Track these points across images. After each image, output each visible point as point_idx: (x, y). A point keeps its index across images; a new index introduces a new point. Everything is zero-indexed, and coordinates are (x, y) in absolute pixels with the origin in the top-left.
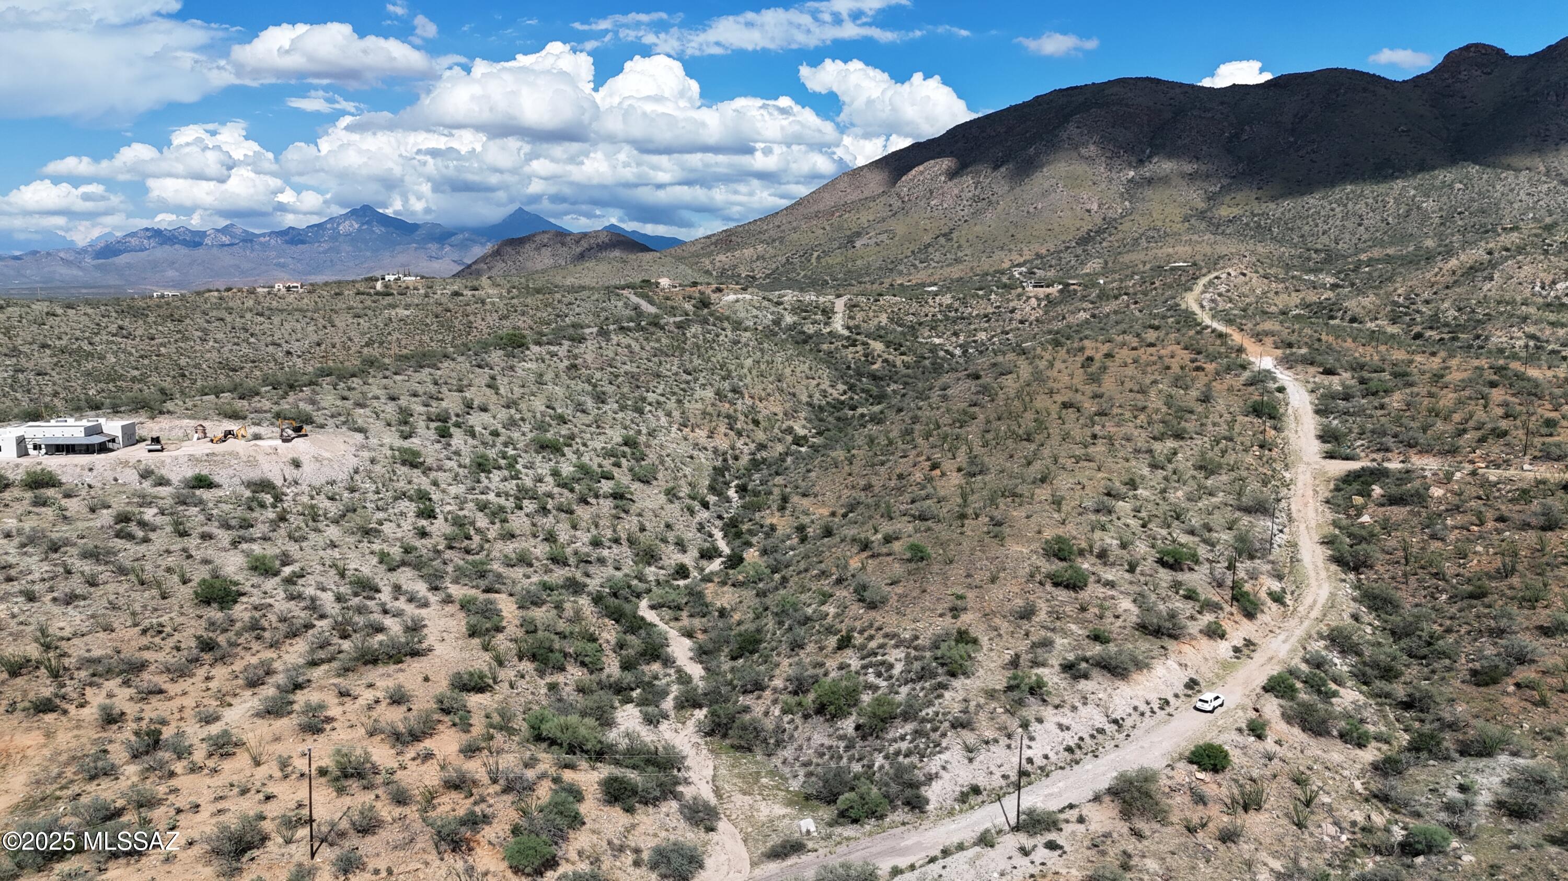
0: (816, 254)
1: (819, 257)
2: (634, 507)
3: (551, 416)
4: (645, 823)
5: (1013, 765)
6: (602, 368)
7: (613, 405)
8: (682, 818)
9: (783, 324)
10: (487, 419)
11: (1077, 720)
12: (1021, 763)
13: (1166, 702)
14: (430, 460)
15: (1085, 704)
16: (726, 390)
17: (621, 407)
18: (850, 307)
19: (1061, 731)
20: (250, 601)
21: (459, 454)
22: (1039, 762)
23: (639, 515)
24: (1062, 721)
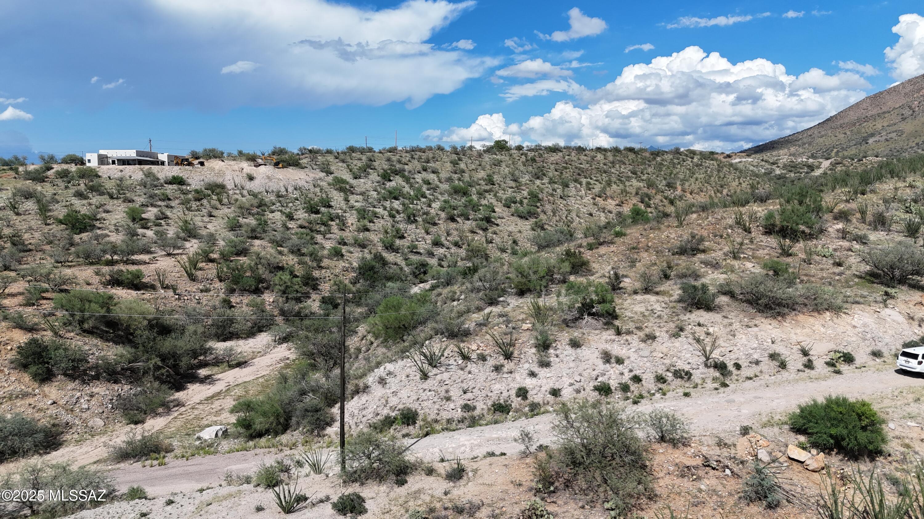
0: (835, 150)
1: (838, 151)
2: (495, 228)
3: (485, 180)
4: (45, 396)
5: (490, 394)
6: (557, 164)
7: (546, 180)
8: (112, 403)
9: (773, 175)
10: (432, 177)
11: (646, 353)
12: (505, 394)
13: (848, 359)
14: (358, 190)
15: (676, 335)
16: (662, 185)
17: (552, 182)
18: (834, 165)
19: (605, 363)
20: (99, 232)
21: (385, 189)
22: (535, 397)
23: (495, 233)
24: (616, 350)
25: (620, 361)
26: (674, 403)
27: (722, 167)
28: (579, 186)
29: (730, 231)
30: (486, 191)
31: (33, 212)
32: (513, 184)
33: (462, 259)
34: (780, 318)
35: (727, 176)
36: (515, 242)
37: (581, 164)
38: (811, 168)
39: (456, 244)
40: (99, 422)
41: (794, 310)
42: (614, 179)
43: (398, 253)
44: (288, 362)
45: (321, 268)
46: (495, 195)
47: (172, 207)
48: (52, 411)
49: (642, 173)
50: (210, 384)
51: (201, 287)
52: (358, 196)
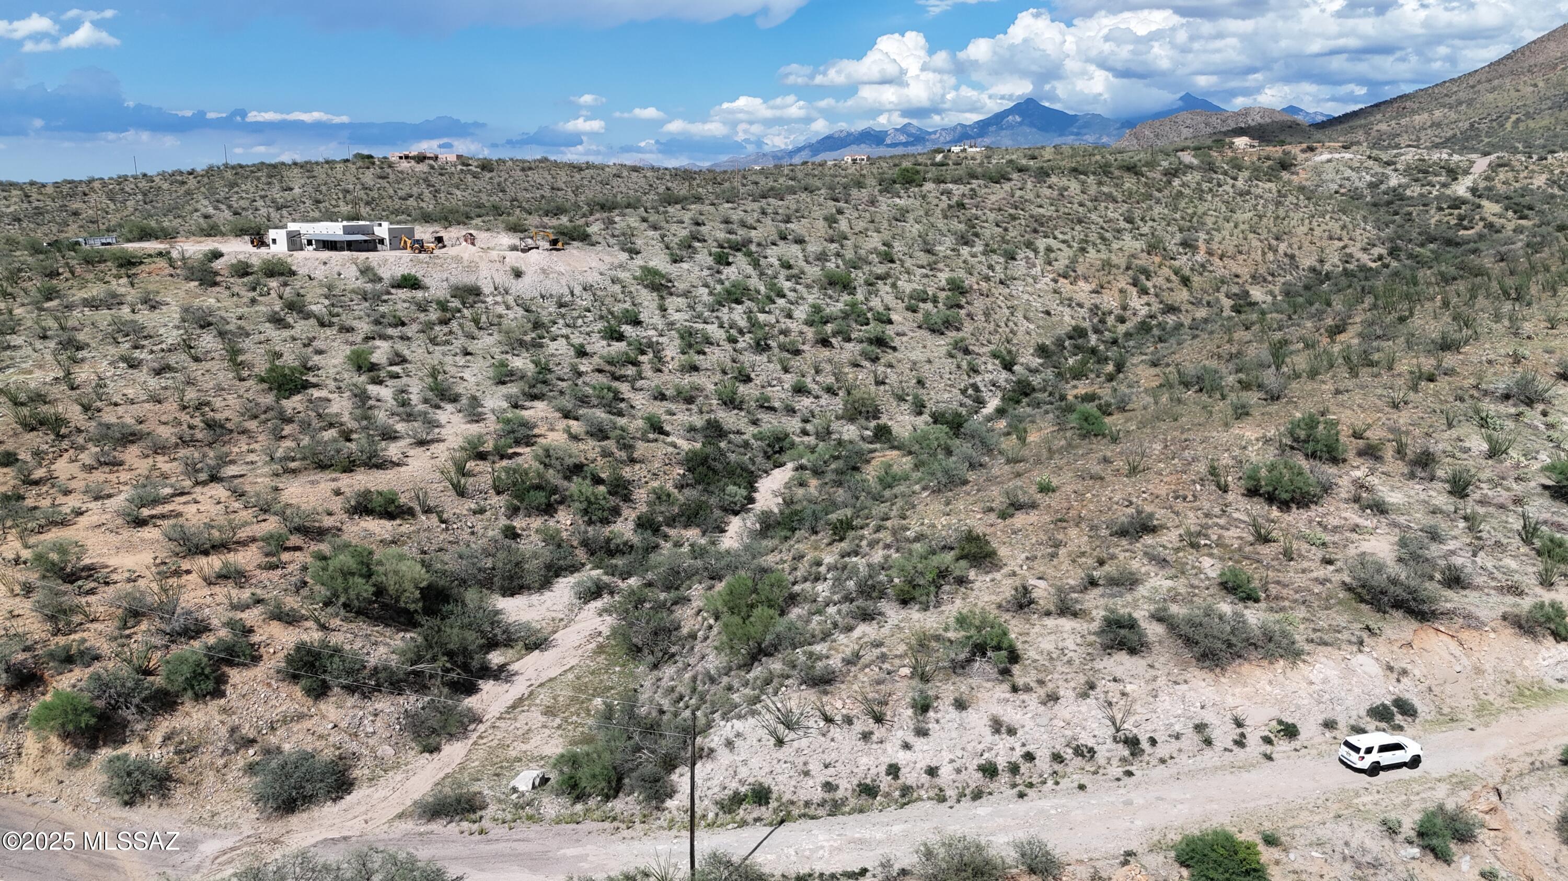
0: (1514, 117)
2: (890, 356)
3: (879, 254)
4: (323, 717)
5: (855, 770)
6: (1000, 210)
7: (979, 248)
8: (399, 723)
9: (1383, 187)
10: (793, 251)
11: (1044, 721)
12: (873, 771)
13: (1290, 731)
14: (681, 286)
15: (1085, 695)
16: (1172, 243)
17: (988, 251)
18: (1495, 167)
19: (993, 733)
20: (316, 393)
21: (721, 282)
22: (909, 777)
23: (890, 366)
24: (1010, 715)
25: (1012, 732)
26: (1064, 801)
27: (1285, 196)
28: (1032, 255)
29: (1198, 487)
30: (879, 277)
31: (216, 355)
32: (924, 258)
33: (838, 418)
34: (1218, 670)
35: (1291, 214)
36: (920, 382)
37: (1041, 206)
38: (1453, 174)
39: (830, 391)
40: (387, 751)
41: (1240, 657)
42: (1093, 237)
43: (741, 409)
44: (601, 639)
45: (633, 461)
46: (894, 286)
47: (408, 339)
48: (335, 738)
49: (1142, 220)
50: (507, 682)
51: (473, 506)
52: (679, 299)
